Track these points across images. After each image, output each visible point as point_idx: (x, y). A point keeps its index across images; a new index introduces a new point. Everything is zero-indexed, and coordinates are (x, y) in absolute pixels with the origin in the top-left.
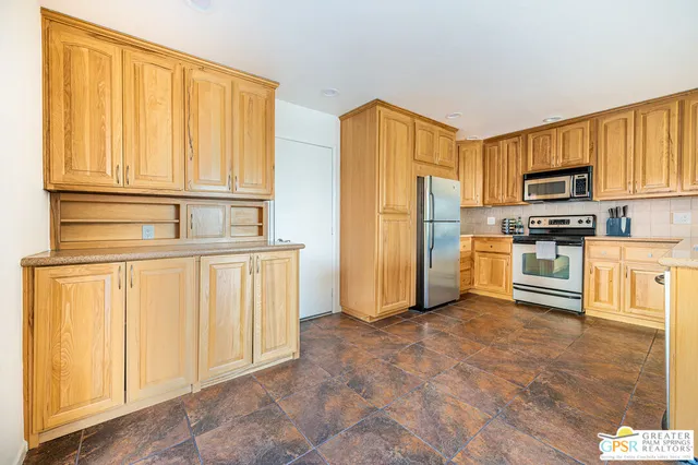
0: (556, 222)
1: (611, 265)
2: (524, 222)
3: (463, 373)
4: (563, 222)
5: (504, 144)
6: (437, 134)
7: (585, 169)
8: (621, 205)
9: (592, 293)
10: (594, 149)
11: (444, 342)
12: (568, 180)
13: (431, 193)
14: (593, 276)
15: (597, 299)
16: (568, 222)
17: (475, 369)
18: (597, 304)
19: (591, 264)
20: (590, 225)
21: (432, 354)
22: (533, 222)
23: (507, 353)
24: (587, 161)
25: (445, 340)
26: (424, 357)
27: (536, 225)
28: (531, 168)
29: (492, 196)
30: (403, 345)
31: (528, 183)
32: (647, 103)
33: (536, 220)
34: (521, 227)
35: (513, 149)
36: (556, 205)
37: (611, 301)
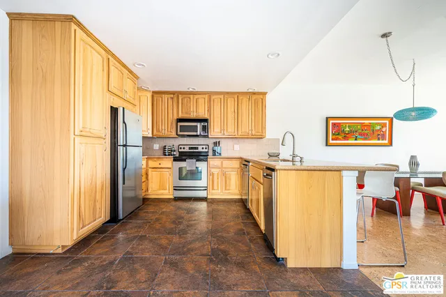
0: (192, 148)
1: (218, 170)
2: (176, 148)
3: (174, 265)
4: (196, 148)
5: (166, 97)
6: (125, 75)
7: (206, 120)
8: (218, 140)
9: (211, 186)
10: (209, 111)
11: (146, 245)
12: (199, 125)
13: (124, 122)
14: (211, 177)
15: (213, 189)
16: (197, 148)
17: (178, 257)
18: (213, 191)
19: (210, 171)
20: (207, 150)
21: (142, 259)
22: (181, 148)
23: (188, 235)
24: (206, 116)
25: (146, 242)
26: (137, 266)
27: (182, 150)
28: (181, 116)
29: (158, 131)
30: (112, 263)
31: (180, 124)
32: (228, 93)
33: (182, 147)
34: (174, 151)
35: (170, 101)
36: (192, 139)
37: (218, 189)
